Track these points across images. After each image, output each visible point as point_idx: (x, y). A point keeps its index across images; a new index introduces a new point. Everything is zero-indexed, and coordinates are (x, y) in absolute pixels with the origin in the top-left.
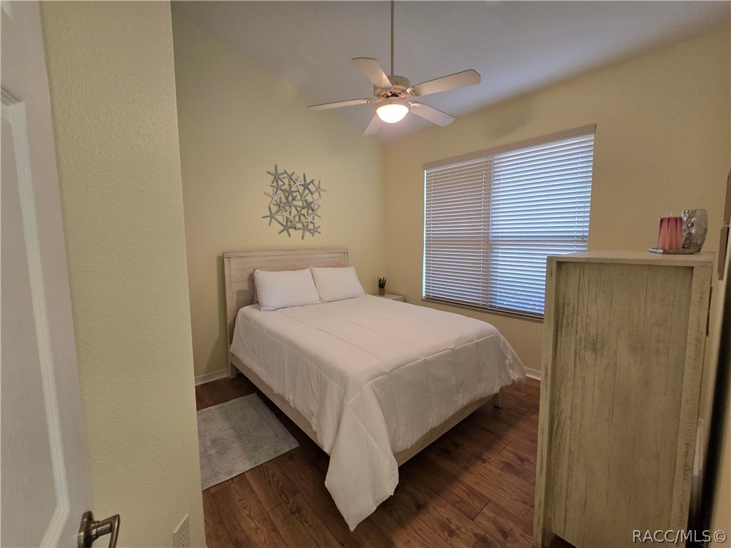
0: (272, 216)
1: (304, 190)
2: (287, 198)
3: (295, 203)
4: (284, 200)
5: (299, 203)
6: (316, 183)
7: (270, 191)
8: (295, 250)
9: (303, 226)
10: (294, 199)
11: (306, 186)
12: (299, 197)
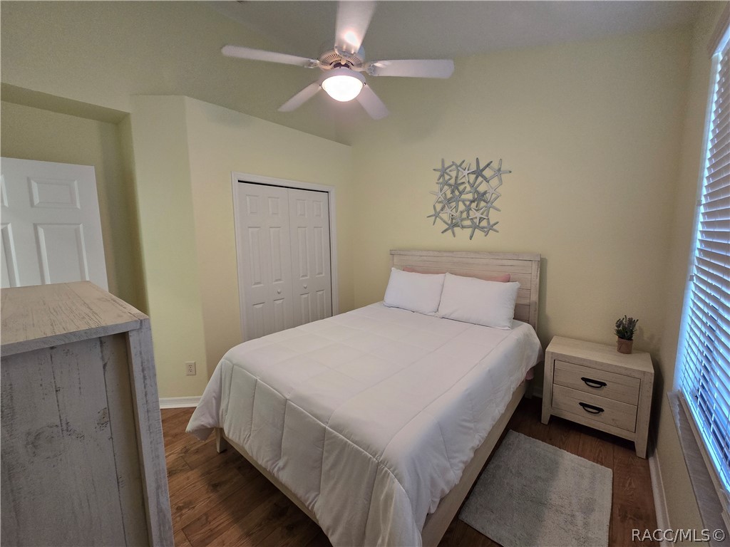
0: (436, 215)
1: (477, 178)
2: (453, 192)
3: (464, 197)
4: (449, 195)
5: (470, 196)
6: (495, 165)
7: (437, 188)
8: (453, 252)
9: (473, 222)
10: (461, 193)
11: (479, 173)
12: (468, 188)
